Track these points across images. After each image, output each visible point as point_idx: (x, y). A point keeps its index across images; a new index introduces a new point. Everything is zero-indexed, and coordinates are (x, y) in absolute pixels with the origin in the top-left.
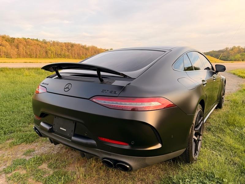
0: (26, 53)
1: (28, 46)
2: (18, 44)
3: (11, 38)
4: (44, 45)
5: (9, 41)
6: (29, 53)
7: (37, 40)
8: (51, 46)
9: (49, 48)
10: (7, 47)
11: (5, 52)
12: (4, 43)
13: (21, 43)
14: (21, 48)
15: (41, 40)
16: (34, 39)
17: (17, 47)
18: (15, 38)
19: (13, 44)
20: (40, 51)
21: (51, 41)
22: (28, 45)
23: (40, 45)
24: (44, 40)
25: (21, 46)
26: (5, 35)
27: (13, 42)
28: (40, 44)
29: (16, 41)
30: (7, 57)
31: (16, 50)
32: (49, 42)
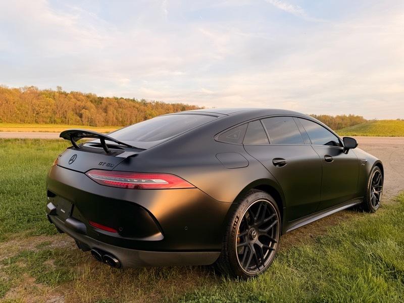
0: (116, 119)
1: (120, 110)
2: (107, 107)
3: (98, 98)
4: (142, 107)
5: (96, 101)
6: (121, 119)
7: (133, 100)
8: (152, 110)
9: (150, 113)
10: (92, 110)
11: (88, 118)
12: (89, 104)
13: (111, 104)
14: (110, 112)
15: (139, 100)
16: (129, 99)
17: (106, 110)
18: (103, 98)
19: (100, 105)
20: (136, 117)
21: (154, 102)
22: (120, 108)
23: (137, 108)
24: (143, 100)
25: (111, 110)
26: (90, 94)
27: (101, 103)
28: (137, 106)
29: (104, 102)
30: (90, 125)
31: (104, 114)
32: (150, 103)
